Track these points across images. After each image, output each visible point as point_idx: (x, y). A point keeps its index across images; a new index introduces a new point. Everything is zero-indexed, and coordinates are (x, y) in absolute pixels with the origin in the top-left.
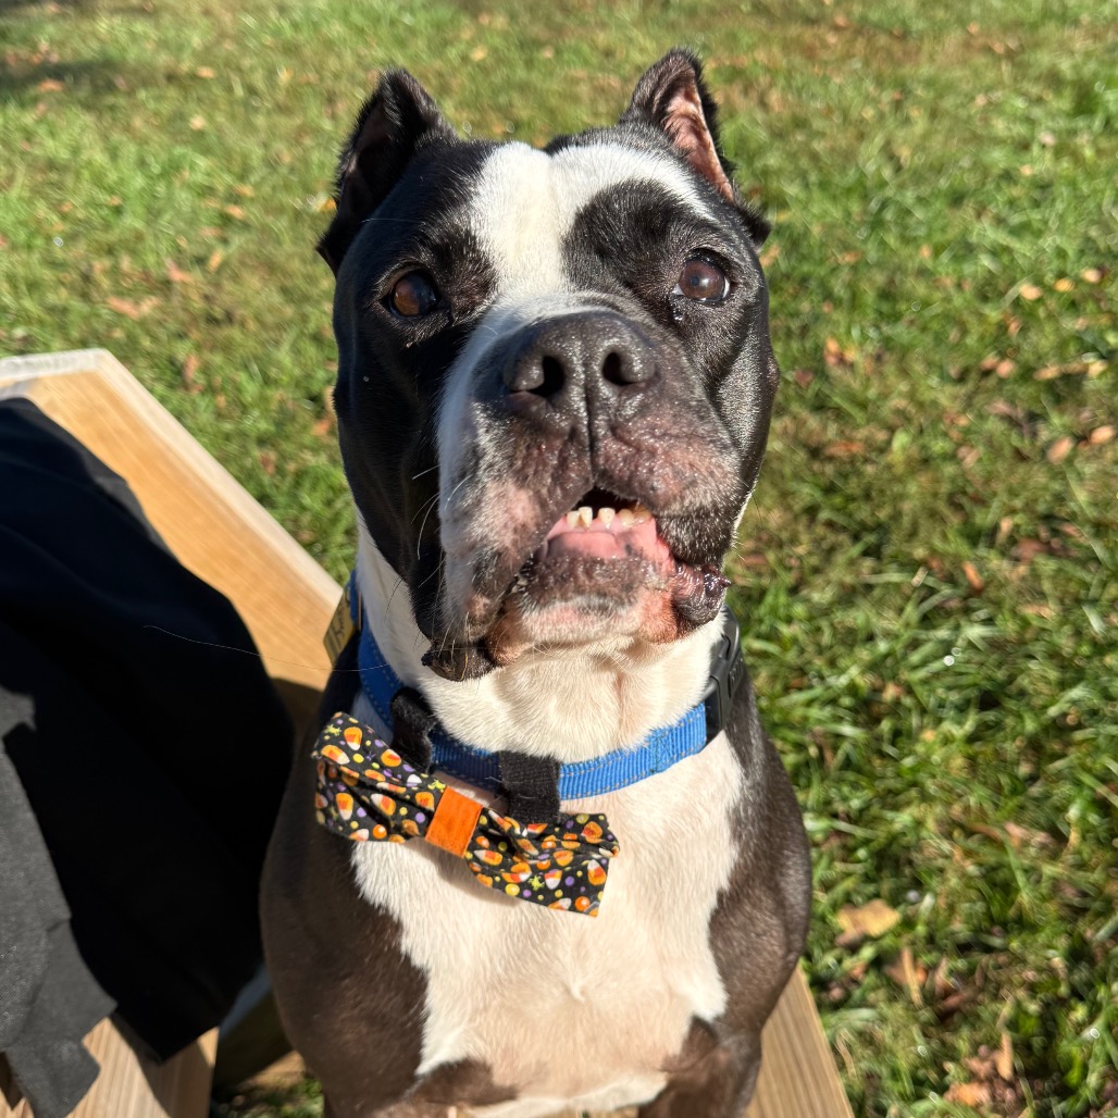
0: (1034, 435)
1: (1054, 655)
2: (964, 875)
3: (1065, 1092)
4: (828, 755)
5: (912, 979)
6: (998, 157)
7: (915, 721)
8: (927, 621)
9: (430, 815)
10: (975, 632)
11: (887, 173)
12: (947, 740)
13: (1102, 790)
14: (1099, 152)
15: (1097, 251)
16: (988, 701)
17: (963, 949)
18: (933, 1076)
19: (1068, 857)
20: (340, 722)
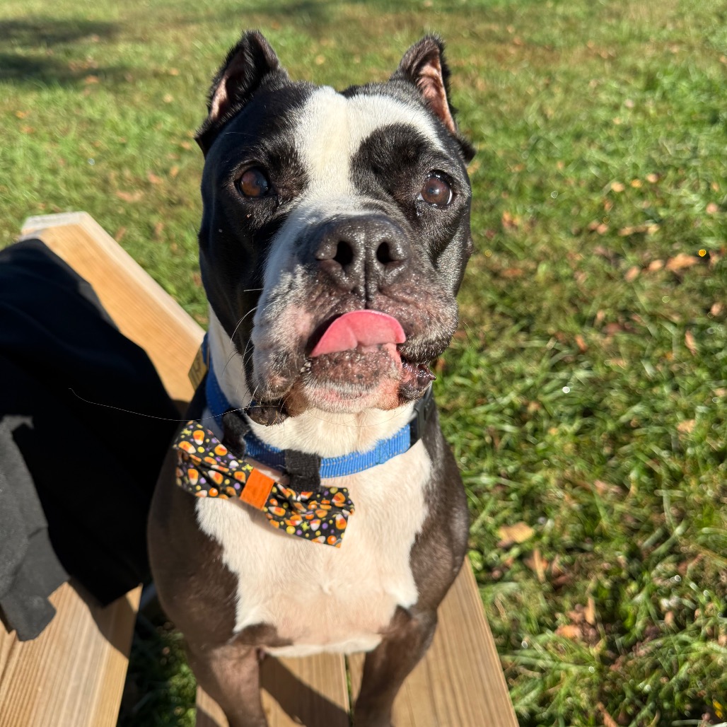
0: (617, 266)
1: (625, 387)
2: (570, 509)
3: (624, 631)
4: (496, 441)
5: (539, 567)
6: (602, 114)
7: (545, 423)
8: (555, 368)
9: (243, 485)
10: (581, 374)
11: (540, 122)
12: (563, 434)
13: (649, 463)
14: (659, 111)
15: (655, 165)
16: (587, 412)
17: (569, 550)
18: (549, 621)
19: (630, 500)
20: (192, 427)
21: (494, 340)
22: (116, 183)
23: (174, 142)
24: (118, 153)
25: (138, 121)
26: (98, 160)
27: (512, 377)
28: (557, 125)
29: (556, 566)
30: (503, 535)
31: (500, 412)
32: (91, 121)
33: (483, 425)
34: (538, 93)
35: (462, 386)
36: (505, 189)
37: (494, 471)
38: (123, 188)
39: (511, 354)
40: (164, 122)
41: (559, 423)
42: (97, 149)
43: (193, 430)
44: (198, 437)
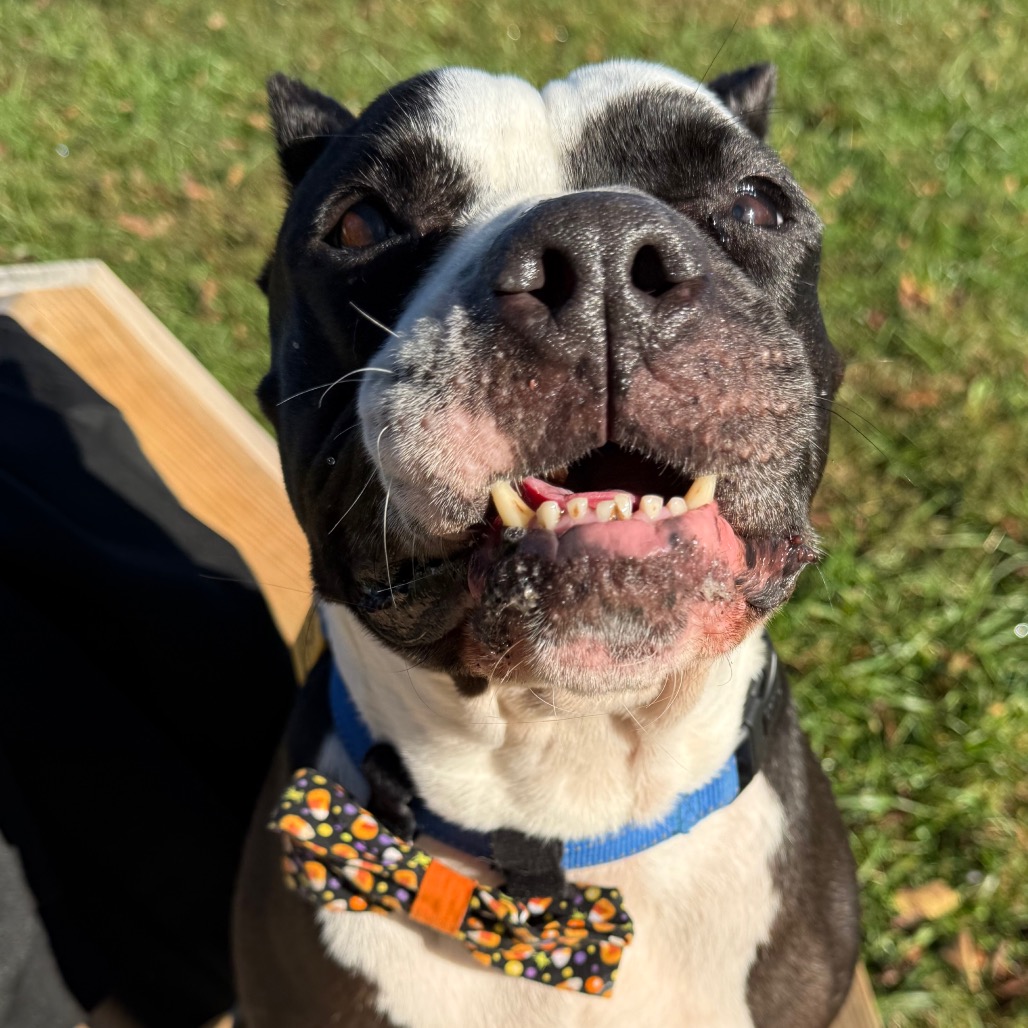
4: (889, 730)
5: (970, 962)
7: (982, 694)
8: (1002, 587)
9: (413, 895)
11: (971, 97)
12: (1016, 715)
17: (1025, 932)
20: (304, 783)
21: (884, 531)
22: (116, 198)
23: (233, 113)
24: (116, 135)
25: (155, 66)
26: (76, 148)
27: (919, 606)
28: (1004, 102)
29: (1002, 962)
30: (903, 906)
31: (896, 672)
32: (55, 65)
33: (865, 697)
34: (966, 36)
35: (825, 622)
36: (904, 228)
37: (886, 786)
38: (133, 209)
39: (918, 560)
40: (211, 70)
41: (1007, 694)
42: (70, 123)
43: (307, 790)
44: (317, 803)
